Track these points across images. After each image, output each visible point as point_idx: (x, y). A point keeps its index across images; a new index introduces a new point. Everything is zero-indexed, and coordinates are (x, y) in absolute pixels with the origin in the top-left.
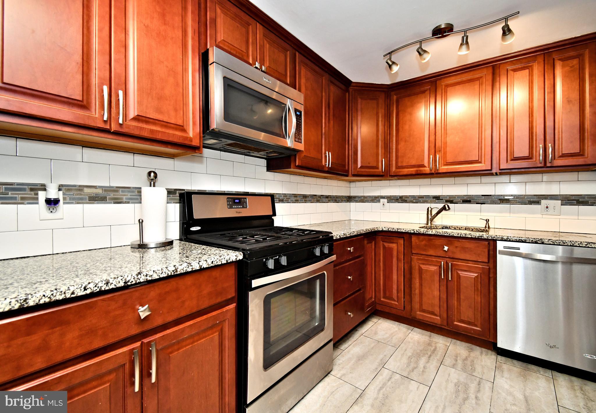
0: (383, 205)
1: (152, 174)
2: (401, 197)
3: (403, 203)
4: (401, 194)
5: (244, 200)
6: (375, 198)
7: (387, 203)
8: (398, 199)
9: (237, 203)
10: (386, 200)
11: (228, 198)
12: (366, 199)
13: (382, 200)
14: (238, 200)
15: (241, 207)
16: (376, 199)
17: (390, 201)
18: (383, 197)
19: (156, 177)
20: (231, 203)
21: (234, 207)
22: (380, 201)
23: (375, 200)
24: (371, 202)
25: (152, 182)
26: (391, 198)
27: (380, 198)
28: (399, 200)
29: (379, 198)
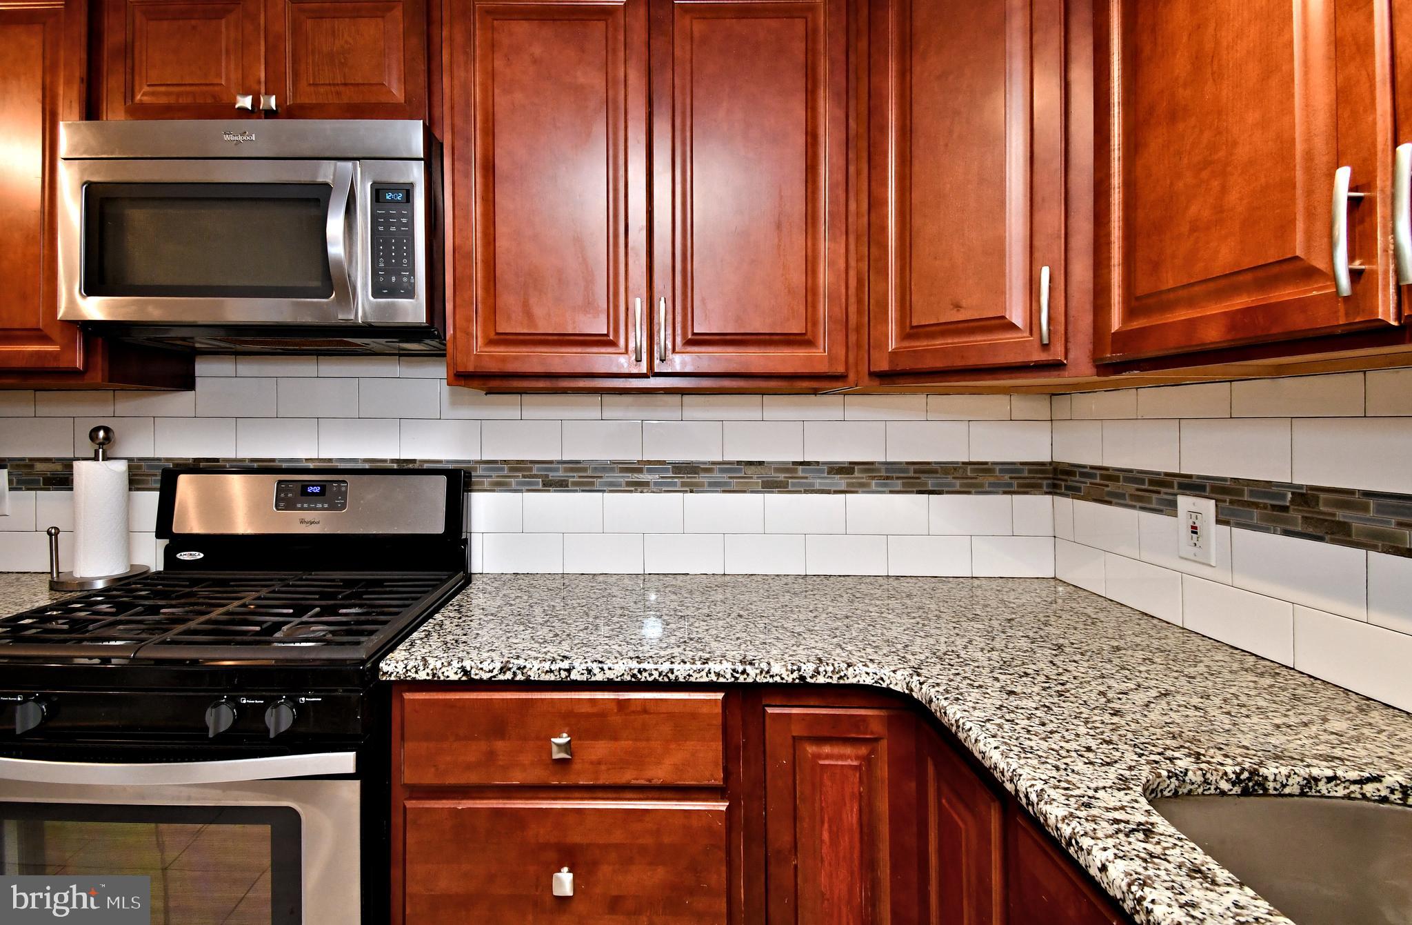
0: (1194, 530)
1: (101, 434)
2: (1306, 497)
3: (1319, 539)
4: (1305, 478)
5: (339, 487)
6: (1152, 482)
7: (1218, 522)
8: (1285, 509)
9: (313, 494)
10: (1208, 507)
11: (280, 482)
12: (1112, 486)
13: (1185, 503)
14: (317, 486)
15: (326, 506)
16: (1159, 492)
17: (1233, 514)
18: (1195, 486)
19: (107, 439)
20: (290, 495)
21: (299, 506)
22: (1173, 504)
23: (1154, 496)
24: (1133, 507)
25: (101, 450)
26: (1240, 493)
27: (1176, 490)
28: (1292, 514)
29: (1170, 485)
